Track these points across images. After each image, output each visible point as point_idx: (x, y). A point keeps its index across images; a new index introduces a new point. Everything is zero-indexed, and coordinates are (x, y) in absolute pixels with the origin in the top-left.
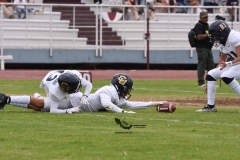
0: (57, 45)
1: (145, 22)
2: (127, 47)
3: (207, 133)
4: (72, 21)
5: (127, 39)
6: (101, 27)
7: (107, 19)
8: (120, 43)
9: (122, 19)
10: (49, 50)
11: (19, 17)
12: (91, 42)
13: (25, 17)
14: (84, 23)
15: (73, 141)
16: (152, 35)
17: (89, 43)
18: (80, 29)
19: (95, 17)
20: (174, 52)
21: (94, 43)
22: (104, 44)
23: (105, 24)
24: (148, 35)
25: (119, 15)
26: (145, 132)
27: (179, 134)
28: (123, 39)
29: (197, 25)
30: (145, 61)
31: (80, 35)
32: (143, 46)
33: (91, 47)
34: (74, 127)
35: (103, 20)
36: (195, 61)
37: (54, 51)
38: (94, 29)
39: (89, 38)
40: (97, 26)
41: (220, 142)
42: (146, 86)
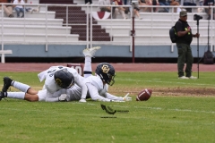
0: (52, 41)
1: (131, 20)
2: (115, 42)
3: (187, 119)
4: (65, 20)
5: (115, 35)
6: (92, 25)
7: (97, 18)
8: (109, 39)
9: (110, 18)
10: (45, 46)
11: (18, 16)
12: (82, 38)
13: (23, 16)
14: (77, 21)
15: (66, 127)
16: (136, 32)
17: (80, 39)
18: (72, 27)
19: (85, 16)
20: (157, 47)
21: (85, 39)
22: (94, 40)
23: (95, 22)
24: (133, 32)
25: (107, 14)
26: (130, 119)
27: (161, 121)
28: (111, 35)
29: (177, 23)
30: (131, 56)
31: (72, 32)
32: (129, 42)
33: (82, 43)
34: (67, 114)
35: (93, 19)
36: (176, 55)
37: (49, 46)
38: (85, 27)
39: (80, 35)
40: (87, 24)
41: (198, 127)
42: (132, 77)
